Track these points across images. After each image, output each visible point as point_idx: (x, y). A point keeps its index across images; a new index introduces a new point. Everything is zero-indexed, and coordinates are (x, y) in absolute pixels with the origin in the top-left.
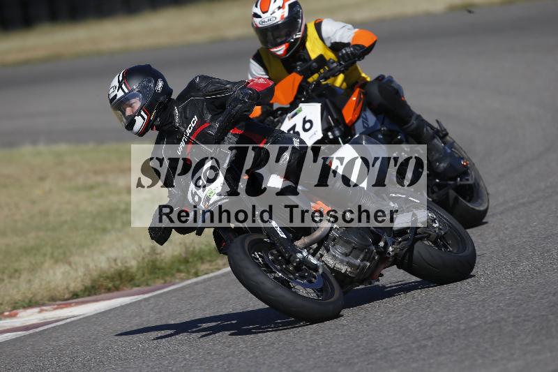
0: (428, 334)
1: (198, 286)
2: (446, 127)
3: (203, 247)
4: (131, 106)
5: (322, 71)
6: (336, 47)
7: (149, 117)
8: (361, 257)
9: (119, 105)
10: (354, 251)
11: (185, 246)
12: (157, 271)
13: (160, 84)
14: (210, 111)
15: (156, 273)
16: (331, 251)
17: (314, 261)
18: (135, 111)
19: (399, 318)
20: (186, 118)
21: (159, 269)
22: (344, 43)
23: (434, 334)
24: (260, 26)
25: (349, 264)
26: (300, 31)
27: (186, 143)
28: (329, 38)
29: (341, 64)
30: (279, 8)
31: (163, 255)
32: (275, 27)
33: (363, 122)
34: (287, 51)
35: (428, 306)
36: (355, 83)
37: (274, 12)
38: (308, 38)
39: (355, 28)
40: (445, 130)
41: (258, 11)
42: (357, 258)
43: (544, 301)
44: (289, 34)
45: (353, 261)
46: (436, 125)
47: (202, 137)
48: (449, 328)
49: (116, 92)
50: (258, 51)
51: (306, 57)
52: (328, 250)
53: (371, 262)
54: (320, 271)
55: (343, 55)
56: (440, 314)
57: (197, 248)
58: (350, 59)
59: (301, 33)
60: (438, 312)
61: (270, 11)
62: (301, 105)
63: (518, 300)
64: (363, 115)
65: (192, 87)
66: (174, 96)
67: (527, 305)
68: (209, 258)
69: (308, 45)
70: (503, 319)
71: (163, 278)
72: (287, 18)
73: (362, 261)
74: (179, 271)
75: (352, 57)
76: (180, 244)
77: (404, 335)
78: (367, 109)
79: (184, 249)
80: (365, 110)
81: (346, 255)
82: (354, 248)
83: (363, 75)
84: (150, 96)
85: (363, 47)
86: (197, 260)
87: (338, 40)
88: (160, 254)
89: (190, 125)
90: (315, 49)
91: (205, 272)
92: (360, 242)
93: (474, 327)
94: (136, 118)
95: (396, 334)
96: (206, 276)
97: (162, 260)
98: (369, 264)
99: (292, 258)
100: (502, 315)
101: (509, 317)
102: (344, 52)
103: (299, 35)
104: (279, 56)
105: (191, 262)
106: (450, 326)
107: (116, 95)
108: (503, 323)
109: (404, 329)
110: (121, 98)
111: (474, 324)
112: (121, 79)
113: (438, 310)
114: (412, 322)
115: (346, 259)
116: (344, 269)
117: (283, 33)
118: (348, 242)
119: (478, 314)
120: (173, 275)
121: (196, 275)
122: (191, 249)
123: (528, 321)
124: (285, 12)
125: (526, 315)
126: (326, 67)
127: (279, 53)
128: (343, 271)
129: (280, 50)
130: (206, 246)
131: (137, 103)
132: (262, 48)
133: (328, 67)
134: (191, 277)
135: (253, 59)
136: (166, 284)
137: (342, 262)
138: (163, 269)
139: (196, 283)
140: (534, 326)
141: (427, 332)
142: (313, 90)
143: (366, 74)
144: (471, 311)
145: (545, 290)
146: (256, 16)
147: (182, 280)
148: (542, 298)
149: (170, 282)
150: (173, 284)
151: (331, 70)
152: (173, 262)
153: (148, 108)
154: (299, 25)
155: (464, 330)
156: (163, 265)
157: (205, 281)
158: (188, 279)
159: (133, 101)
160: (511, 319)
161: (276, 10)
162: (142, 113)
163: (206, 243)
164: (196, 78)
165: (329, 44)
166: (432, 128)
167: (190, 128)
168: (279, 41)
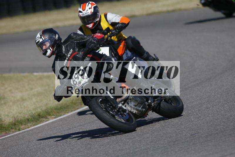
0: (117, 154)
1: (20, 135)
2: (158, 57)
3: (22, 118)
4: (45, 45)
5: (109, 34)
6: (113, 24)
7: (53, 50)
8: (142, 106)
9: (40, 45)
10: (139, 104)
11: (14, 118)
12: (2, 128)
13: (57, 36)
14: (78, 47)
15: (2, 129)
16: (130, 104)
17: (124, 108)
18: (47, 47)
19: (105, 148)
20: (68, 50)
21: (3, 128)
22: (116, 23)
23: (119, 155)
24: (82, 16)
25: (137, 110)
26: (98, 18)
27: (68, 60)
28: (110, 20)
29: (116, 31)
30: (90, 8)
31: (5, 122)
32: (88, 17)
33: (126, 55)
34: (93, 26)
35: (117, 143)
36: (121, 39)
37: (87, 10)
38: (102, 21)
39: (121, 16)
40: (158, 58)
41: (81, 10)
42: (140, 107)
43: (165, 140)
44: (94, 19)
45: (138, 108)
46: (154, 57)
47: (74, 58)
48: (125, 152)
49: (39, 40)
50: (81, 26)
51: (101, 28)
52: (128, 104)
53: (145, 109)
54: (127, 112)
55: (117, 27)
56: (122, 146)
57: (19, 119)
58: (120, 29)
59: (99, 19)
60: (121, 145)
61: (86, 10)
62: (101, 48)
63: (154, 140)
64: (126, 52)
65: (70, 37)
66: (62, 41)
67: (159, 142)
68: (24, 123)
69: (102, 24)
70: (148, 148)
71: (5, 132)
72: (93, 12)
73: (141, 108)
74: (12, 128)
75: (121, 28)
76: (12, 117)
77: (107, 155)
78: (127, 50)
79: (14, 119)
80: (126, 50)
81: (136, 106)
82: (139, 103)
83: (124, 36)
84: (54, 41)
85: (125, 24)
86: (20, 124)
87: (114, 22)
88: (4, 121)
89: (69, 53)
90: (104, 25)
91: (23, 129)
92: (141, 100)
93: (136, 152)
94: (48, 50)
95: (103, 155)
96: (23, 131)
97: (5, 124)
98: (144, 110)
99: (116, 107)
100: (148, 147)
101: (151, 148)
102: (118, 26)
103: (98, 20)
104: (90, 28)
105: (17, 125)
106: (126, 151)
107: (39, 41)
108: (148, 150)
109: (107, 152)
110: (41, 42)
111: (136, 150)
112: (41, 34)
113: (121, 144)
114: (110, 149)
115: (136, 108)
116: (135, 111)
117: (91, 18)
118: (136, 101)
119: (138, 146)
120: (9, 130)
121: (19, 130)
122: (17, 119)
123: (159, 149)
124: (92, 10)
125: (158, 146)
126: (110, 32)
127: (90, 27)
128: (134, 112)
129: (90, 26)
130: (23, 118)
131: (48, 44)
132: (82, 25)
133: (111, 32)
134: (17, 131)
135: (79, 30)
136: (6, 134)
137: (134, 108)
138: (5, 127)
139: (19, 134)
140: (162, 151)
141: (116, 154)
142: (105, 42)
143: (125, 36)
144: (135, 145)
145: (166, 136)
146: (80, 12)
147: (13, 132)
148: (165, 139)
149: (8, 133)
150: (10, 134)
151: (112, 33)
152: (9, 125)
153: (52, 46)
154: (98, 16)
155: (132, 153)
156: (5, 126)
157: (23, 132)
158: (16, 132)
159: (46, 43)
160: (152, 148)
161: (88, 10)
162: (50, 48)
163: (24, 117)
164: (72, 34)
165: (110, 23)
166: (153, 57)
167: (69, 54)
168: (90, 22)
